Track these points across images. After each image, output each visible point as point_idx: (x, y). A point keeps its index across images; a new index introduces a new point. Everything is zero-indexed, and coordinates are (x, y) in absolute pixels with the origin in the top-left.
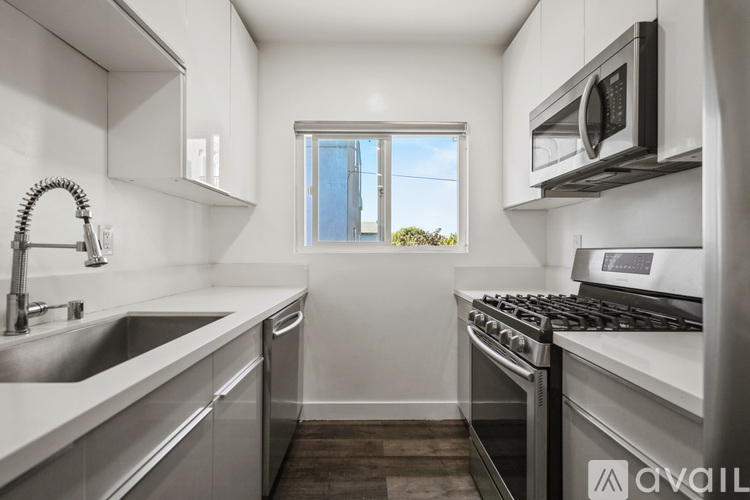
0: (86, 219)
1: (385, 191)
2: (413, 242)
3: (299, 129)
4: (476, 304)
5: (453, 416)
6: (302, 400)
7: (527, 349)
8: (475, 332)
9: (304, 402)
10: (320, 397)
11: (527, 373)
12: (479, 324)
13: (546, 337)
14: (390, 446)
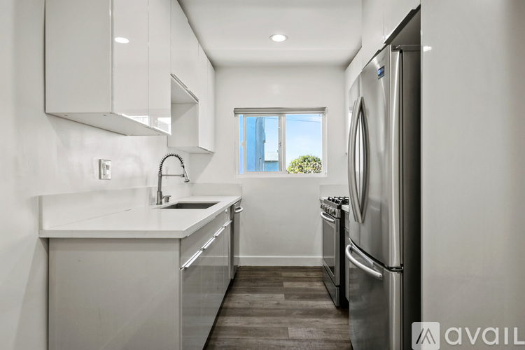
0: (183, 167)
1: (282, 144)
2: (309, 169)
3: (237, 111)
4: (325, 201)
5: (319, 264)
6: (238, 254)
7: (334, 213)
8: (324, 214)
9: (240, 257)
10: (249, 254)
11: (333, 220)
12: (326, 209)
13: (339, 207)
14: (285, 274)
